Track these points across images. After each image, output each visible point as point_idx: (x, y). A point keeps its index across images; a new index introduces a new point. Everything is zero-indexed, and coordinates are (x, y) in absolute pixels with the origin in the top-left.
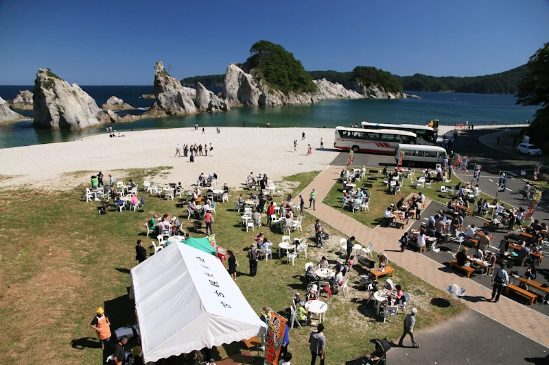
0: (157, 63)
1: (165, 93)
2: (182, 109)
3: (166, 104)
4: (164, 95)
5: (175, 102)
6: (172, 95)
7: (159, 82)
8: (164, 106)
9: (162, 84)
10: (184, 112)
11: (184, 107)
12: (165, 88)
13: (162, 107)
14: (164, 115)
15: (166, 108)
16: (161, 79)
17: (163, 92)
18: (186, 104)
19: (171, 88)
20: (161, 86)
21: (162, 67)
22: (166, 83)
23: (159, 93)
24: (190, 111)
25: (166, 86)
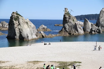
1: (68, 24)
2: (76, 32)
3: (69, 29)
4: (68, 25)
5: (74, 28)
6: (72, 25)
7: (66, 18)
8: (67, 30)
10: (77, 33)
11: (77, 31)
13: (66, 31)
14: (68, 35)
16: (67, 16)
17: (67, 23)
18: (79, 29)
19: (72, 21)
20: (67, 20)
22: (69, 19)
23: (65, 23)
24: (81, 33)
25: (69, 20)
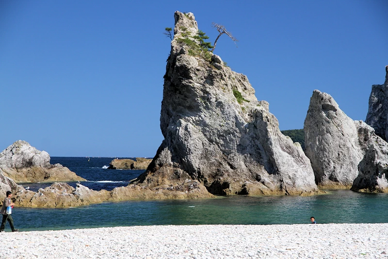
0: (177, 17)
1: (205, 115)
4: (202, 124)
6: (231, 122)
7: (185, 72)
8: (196, 161)
9: (196, 83)
12: (206, 97)
15: (206, 170)
16: (193, 61)
17: (194, 109)
21: (194, 31)
22: (210, 79)
23: (181, 114)
24: (299, 182)
25: (209, 88)
